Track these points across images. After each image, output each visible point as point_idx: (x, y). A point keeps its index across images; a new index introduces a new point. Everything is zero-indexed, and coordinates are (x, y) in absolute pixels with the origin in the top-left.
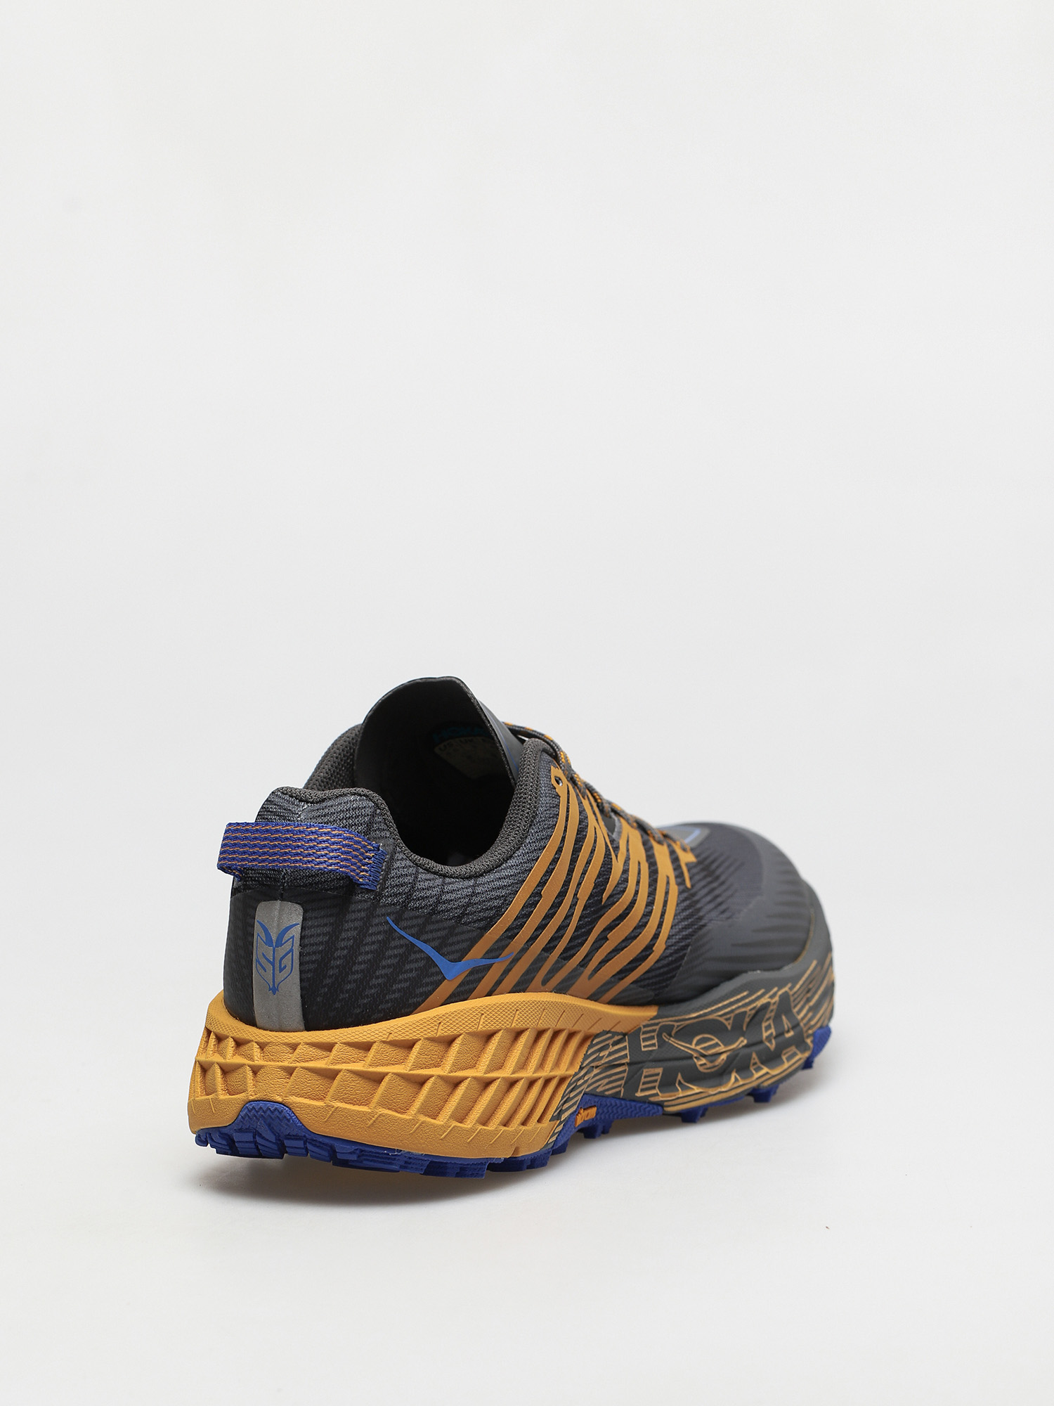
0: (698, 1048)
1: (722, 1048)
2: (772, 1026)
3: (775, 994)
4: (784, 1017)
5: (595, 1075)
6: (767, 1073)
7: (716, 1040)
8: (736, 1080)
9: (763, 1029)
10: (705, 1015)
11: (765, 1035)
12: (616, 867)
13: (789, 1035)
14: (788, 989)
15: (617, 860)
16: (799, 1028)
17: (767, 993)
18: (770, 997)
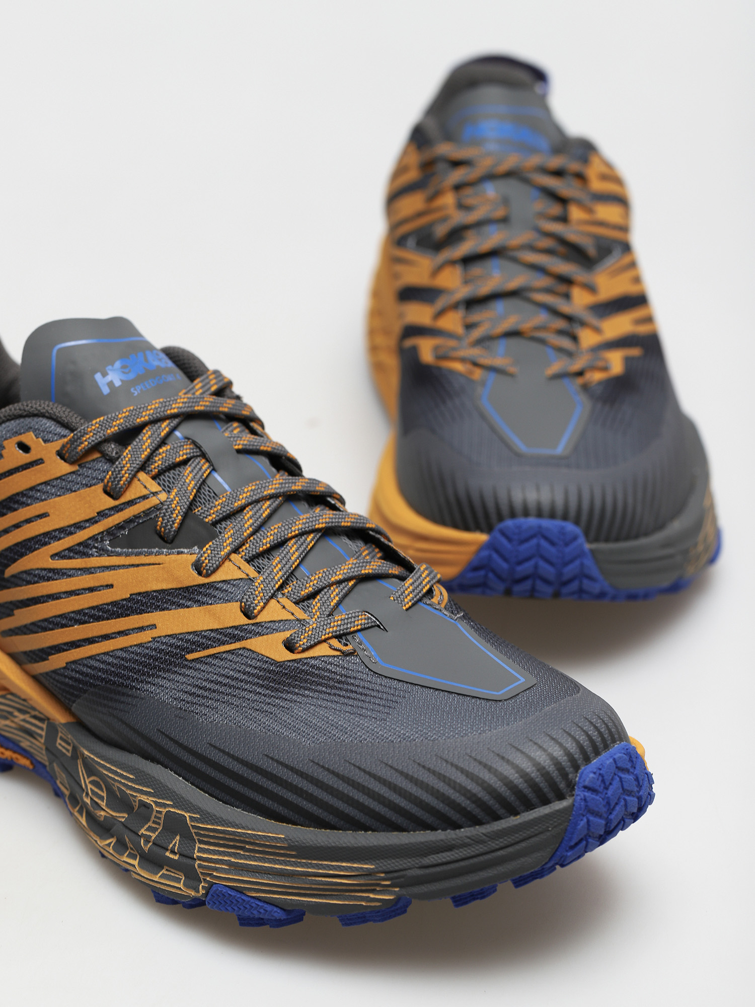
0: (89, 786)
1: (103, 804)
2: (157, 833)
3: (165, 806)
4: (178, 838)
5: (7, 726)
6: (134, 866)
7: (105, 795)
8: (109, 845)
9: (147, 826)
10: (99, 764)
11: (143, 831)
12: (40, 559)
13: (172, 856)
14: (187, 815)
15: (53, 556)
16: (190, 861)
17: (154, 797)
18: (155, 802)
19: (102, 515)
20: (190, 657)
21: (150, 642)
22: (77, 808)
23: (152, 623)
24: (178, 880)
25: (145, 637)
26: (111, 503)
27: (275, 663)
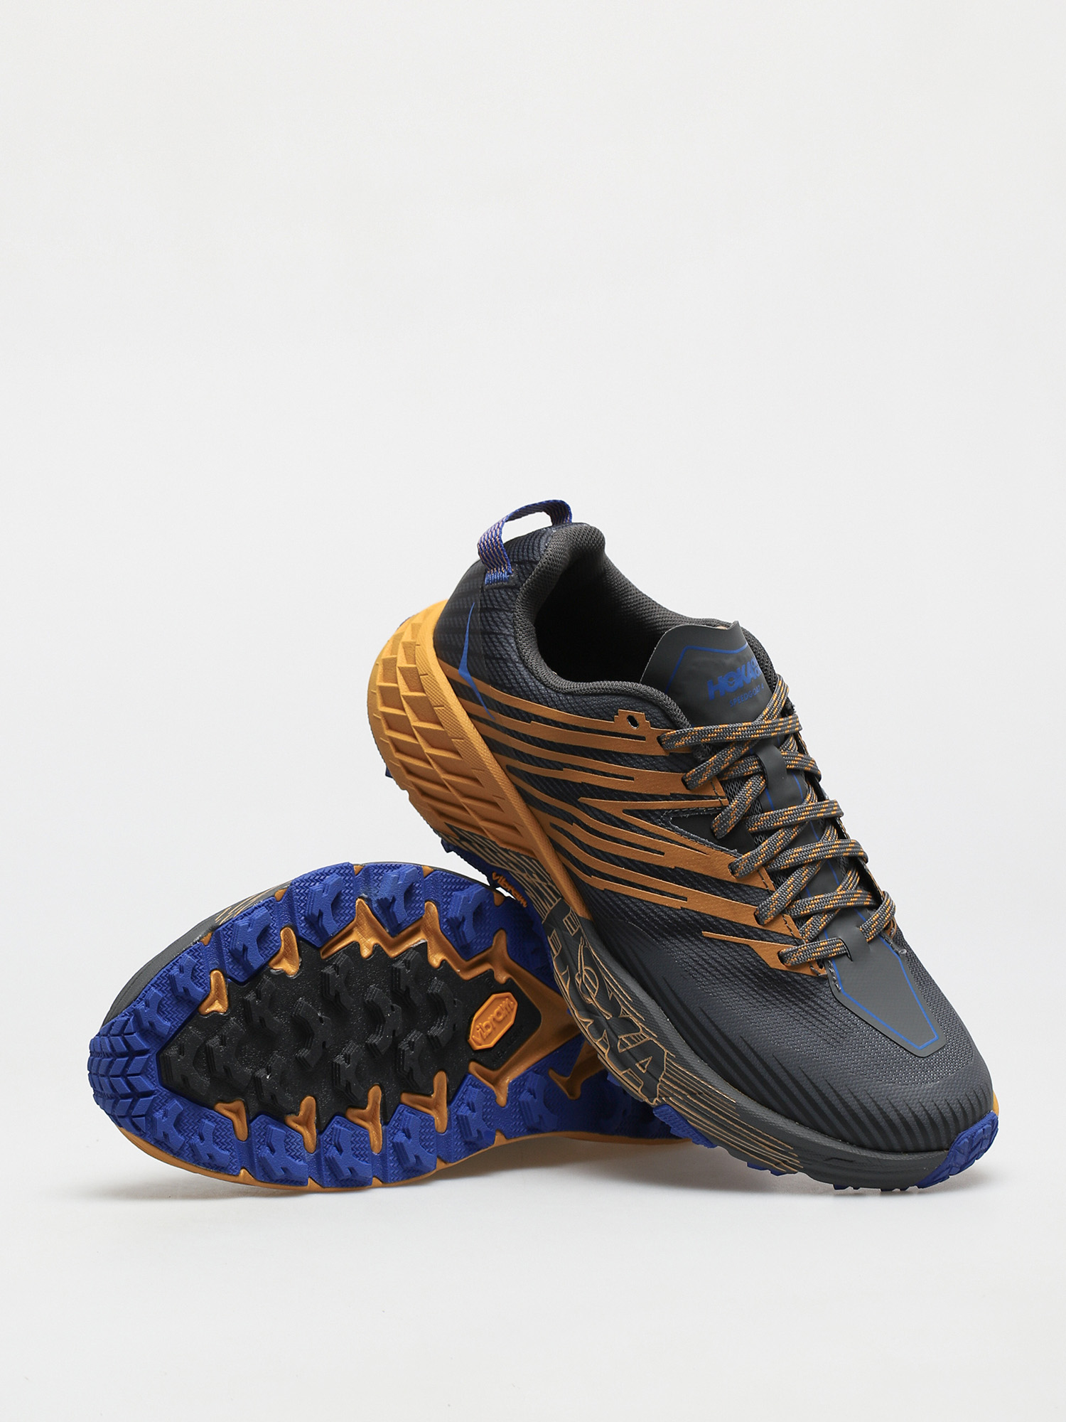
0: (584, 973)
1: (593, 996)
2: (634, 1046)
3: (650, 1035)
4: (651, 1060)
6: (604, 1054)
7: (597, 989)
8: (586, 1023)
9: (628, 1035)
10: (603, 969)
11: (622, 1037)
12: (613, 807)
13: (640, 1068)
14: (666, 1051)
15: (625, 811)
16: (655, 1081)
17: (644, 1024)
18: (643, 1028)
19: (674, 797)
20: (705, 933)
21: (678, 910)
22: (563, 973)
23: (685, 896)
24: (638, 1085)
25: (677, 904)
26: (684, 791)
27: (767, 966)
